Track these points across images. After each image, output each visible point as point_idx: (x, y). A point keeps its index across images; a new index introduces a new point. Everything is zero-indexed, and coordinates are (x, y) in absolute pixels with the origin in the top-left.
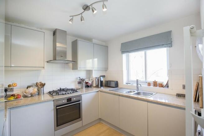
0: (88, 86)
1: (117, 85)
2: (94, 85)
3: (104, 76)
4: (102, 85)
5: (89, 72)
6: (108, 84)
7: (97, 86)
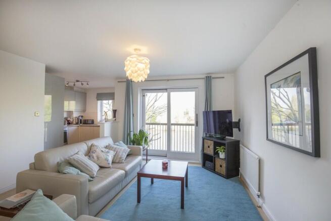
0: (69, 123)
1: (93, 122)
2: (74, 123)
3: (82, 116)
4: (81, 123)
5: (70, 113)
6: (86, 122)
7: (77, 123)
